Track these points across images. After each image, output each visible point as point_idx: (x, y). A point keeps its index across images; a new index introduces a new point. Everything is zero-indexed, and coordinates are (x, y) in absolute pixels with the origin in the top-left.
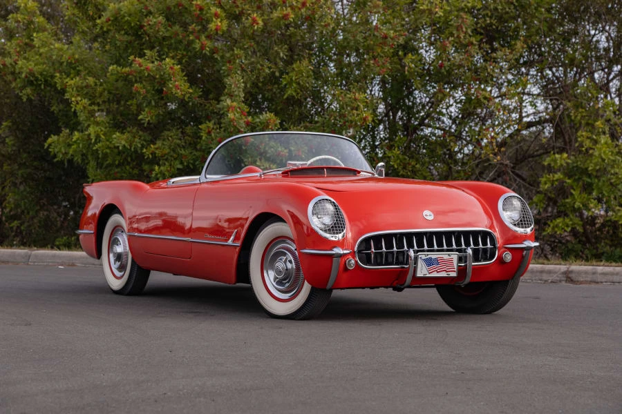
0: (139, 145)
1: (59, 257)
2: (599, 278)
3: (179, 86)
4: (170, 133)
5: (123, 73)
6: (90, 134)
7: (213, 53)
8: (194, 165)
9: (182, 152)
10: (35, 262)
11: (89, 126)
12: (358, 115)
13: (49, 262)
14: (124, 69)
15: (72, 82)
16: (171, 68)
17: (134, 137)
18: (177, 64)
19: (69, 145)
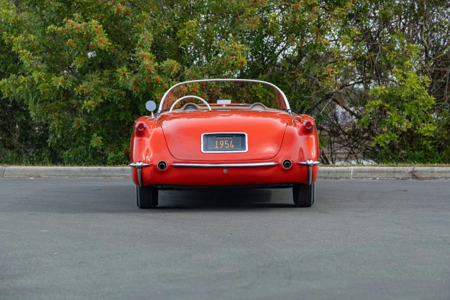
0: (71, 85)
1: (28, 171)
2: (436, 175)
3: (103, 41)
4: (93, 76)
5: (58, 31)
6: (33, 78)
7: (126, 15)
8: (112, 99)
9: (103, 89)
10: (8, 175)
11: (32, 71)
12: (236, 60)
13: (20, 175)
14: (59, 28)
15: (17, 38)
16: (96, 27)
17: (66, 79)
18: (100, 24)
19: (16, 86)
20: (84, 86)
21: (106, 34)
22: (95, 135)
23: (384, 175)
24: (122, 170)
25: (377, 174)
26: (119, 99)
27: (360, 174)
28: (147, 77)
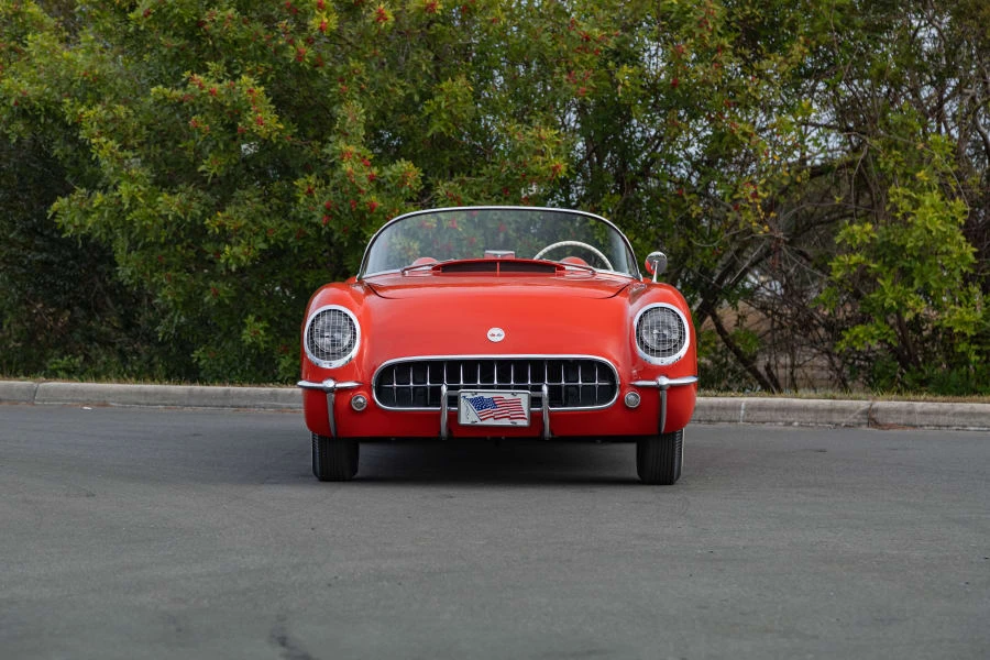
0: (199, 213)
1: (83, 392)
2: (918, 420)
3: (265, 119)
4: (247, 194)
5: (172, 99)
6: (120, 196)
7: (316, 66)
8: (285, 243)
9: (267, 223)
10: (44, 401)
11: (119, 182)
12: (544, 163)
13: (67, 401)
14: (175, 92)
15: (91, 112)
16: (251, 91)
17: (190, 199)
18: (259, 85)
19: (87, 214)
20: (226, 214)
21: (273, 107)
22: (251, 318)
23: (809, 417)
24: (272, 394)
25: (796, 414)
26: (300, 244)
27: (759, 413)
28: (351, 197)
